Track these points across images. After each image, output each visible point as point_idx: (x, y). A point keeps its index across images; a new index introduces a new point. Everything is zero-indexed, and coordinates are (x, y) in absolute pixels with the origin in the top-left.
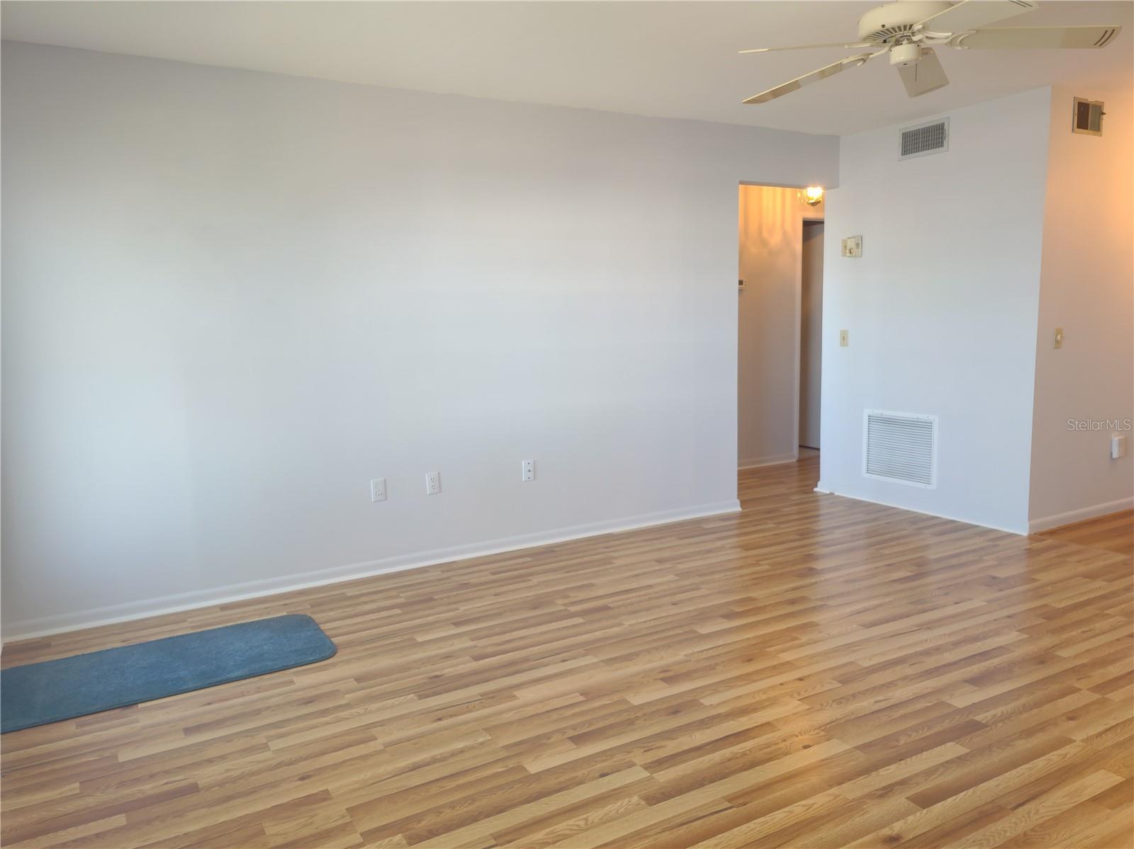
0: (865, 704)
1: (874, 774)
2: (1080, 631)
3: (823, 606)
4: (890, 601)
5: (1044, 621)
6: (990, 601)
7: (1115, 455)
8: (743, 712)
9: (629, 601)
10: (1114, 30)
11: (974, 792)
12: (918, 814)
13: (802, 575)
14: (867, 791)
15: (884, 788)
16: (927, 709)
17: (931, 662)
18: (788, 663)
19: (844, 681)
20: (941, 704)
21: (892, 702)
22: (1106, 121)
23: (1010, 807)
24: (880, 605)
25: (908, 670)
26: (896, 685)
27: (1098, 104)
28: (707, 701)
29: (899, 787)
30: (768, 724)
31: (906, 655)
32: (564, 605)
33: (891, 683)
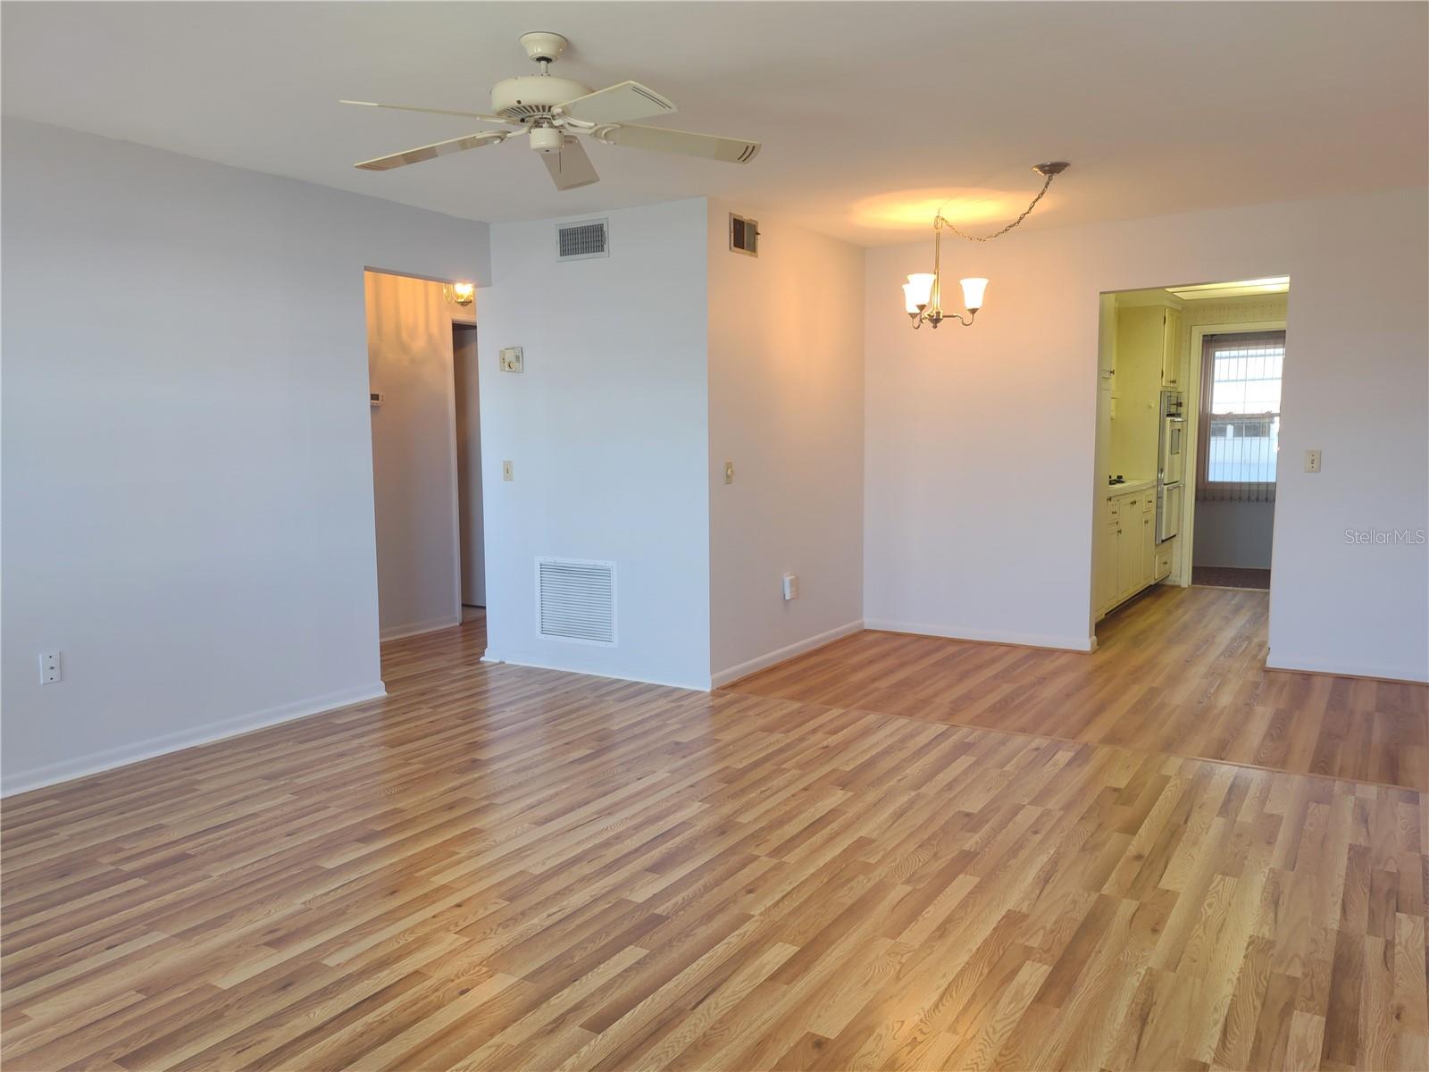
0: (535, 921)
1: (544, 1005)
2: (759, 791)
3: (487, 805)
4: (567, 788)
5: (726, 785)
6: (673, 772)
7: (788, 597)
8: (383, 964)
9: (221, 841)
10: (754, 147)
11: (653, 1000)
12: (593, 1042)
13: (462, 771)
14: (535, 1029)
15: (555, 1021)
16: (606, 911)
17: (610, 855)
18: (444, 887)
19: (512, 898)
20: (621, 902)
21: (568, 911)
22: (761, 241)
23: (688, 1008)
24: (557, 794)
25: (585, 869)
26: (572, 890)
27: (753, 223)
28: (331, 962)
29: (571, 1014)
30: (416, 973)
31: (584, 851)
32: (112, 864)
33: (566, 889)
